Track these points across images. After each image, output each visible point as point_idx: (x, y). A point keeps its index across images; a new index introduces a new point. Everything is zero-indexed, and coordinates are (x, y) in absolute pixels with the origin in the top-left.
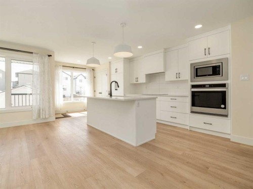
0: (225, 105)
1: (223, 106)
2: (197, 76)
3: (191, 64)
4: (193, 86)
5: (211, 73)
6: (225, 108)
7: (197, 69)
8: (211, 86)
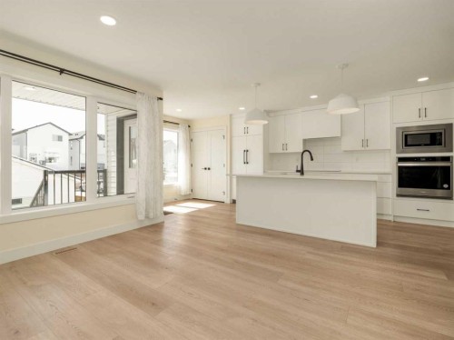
0: (449, 184)
1: (446, 186)
2: (406, 145)
3: (397, 128)
4: (401, 160)
5: (429, 142)
6: (449, 188)
7: (406, 136)
8: (428, 159)
